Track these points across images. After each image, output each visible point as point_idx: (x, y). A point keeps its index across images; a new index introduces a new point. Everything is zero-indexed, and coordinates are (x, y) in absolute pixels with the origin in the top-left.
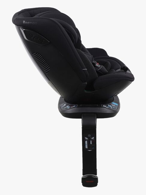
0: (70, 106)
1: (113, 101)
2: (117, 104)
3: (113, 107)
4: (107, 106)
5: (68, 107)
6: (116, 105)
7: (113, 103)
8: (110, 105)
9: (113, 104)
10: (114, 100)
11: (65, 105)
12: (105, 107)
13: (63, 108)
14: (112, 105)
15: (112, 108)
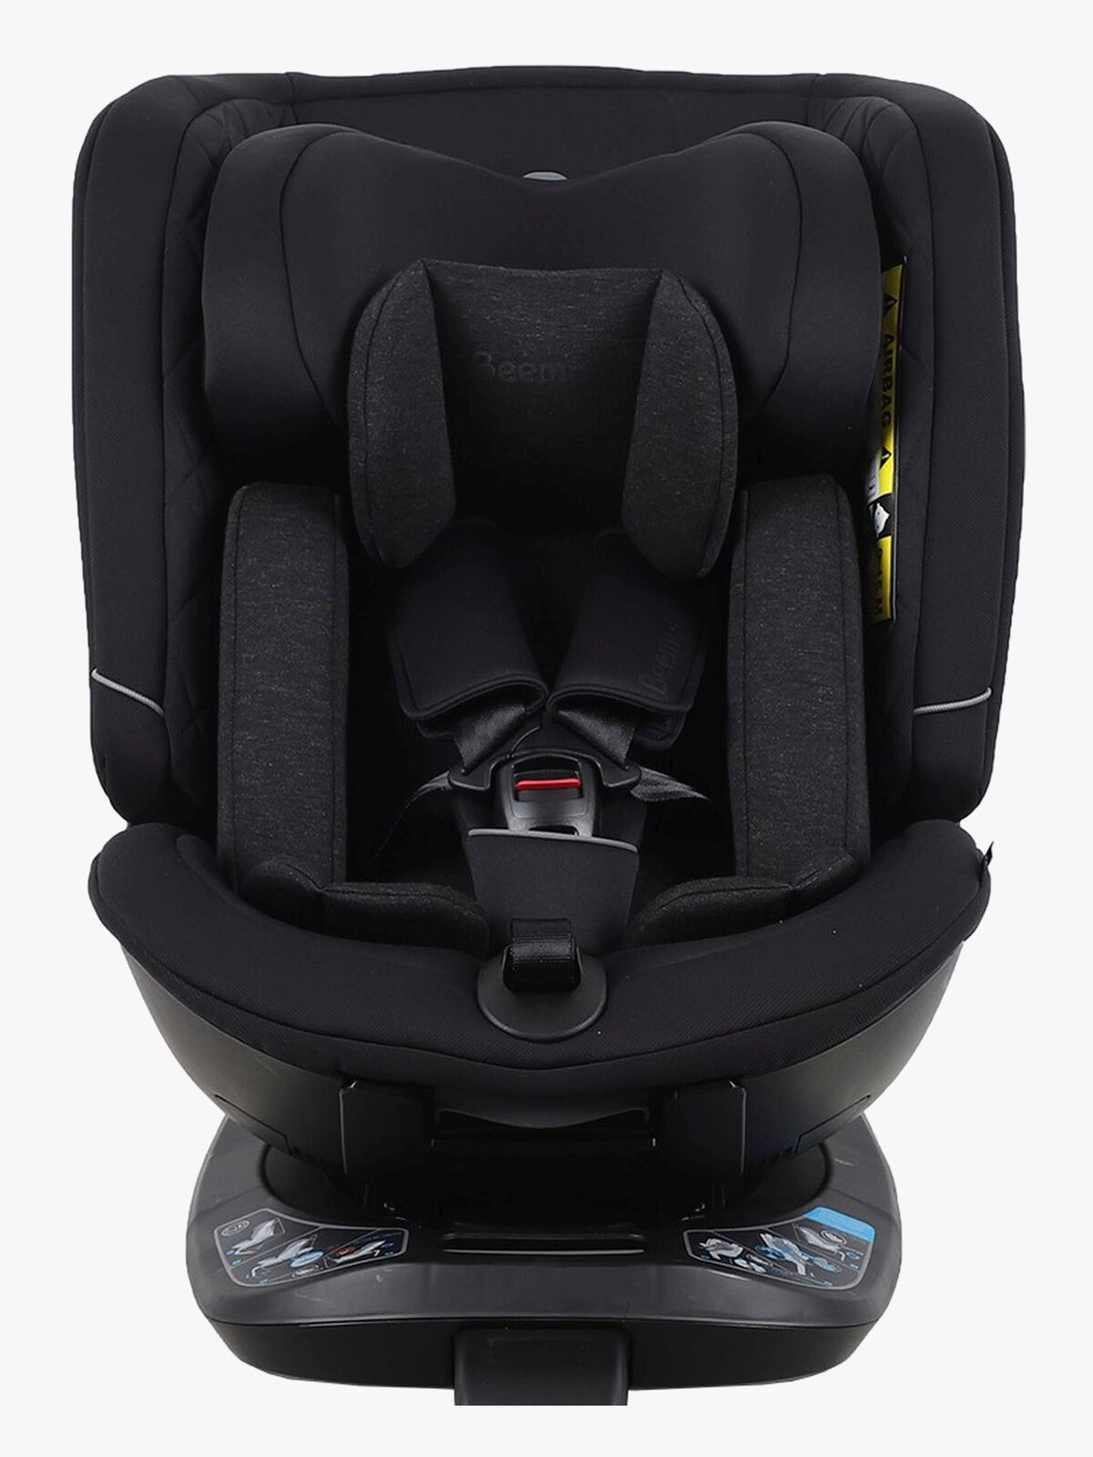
0: (322, 1242)
1: (816, 1188)
2: (864, 1231)
3: (821, 1263)
4: (752, 1244)
5: (300, 1256)
6: (853, 1243)
7: (821, 1214)
8: (779, 1233)
9: (818, 1228)
10: (835, 1182)
11: (265, 1231)
12: (726, 1264)
13: (243, 1271)
14: (813, 1238)
15: (810, 1267)
